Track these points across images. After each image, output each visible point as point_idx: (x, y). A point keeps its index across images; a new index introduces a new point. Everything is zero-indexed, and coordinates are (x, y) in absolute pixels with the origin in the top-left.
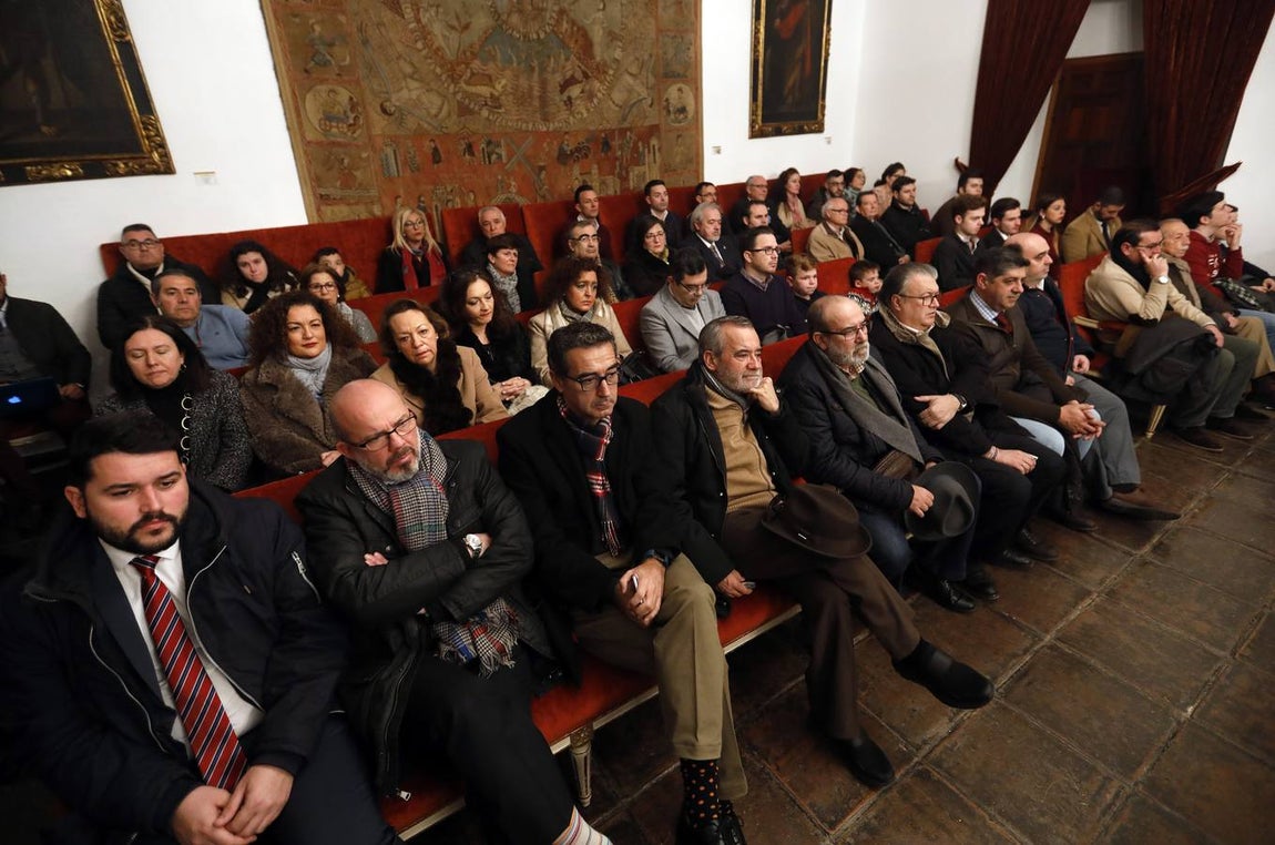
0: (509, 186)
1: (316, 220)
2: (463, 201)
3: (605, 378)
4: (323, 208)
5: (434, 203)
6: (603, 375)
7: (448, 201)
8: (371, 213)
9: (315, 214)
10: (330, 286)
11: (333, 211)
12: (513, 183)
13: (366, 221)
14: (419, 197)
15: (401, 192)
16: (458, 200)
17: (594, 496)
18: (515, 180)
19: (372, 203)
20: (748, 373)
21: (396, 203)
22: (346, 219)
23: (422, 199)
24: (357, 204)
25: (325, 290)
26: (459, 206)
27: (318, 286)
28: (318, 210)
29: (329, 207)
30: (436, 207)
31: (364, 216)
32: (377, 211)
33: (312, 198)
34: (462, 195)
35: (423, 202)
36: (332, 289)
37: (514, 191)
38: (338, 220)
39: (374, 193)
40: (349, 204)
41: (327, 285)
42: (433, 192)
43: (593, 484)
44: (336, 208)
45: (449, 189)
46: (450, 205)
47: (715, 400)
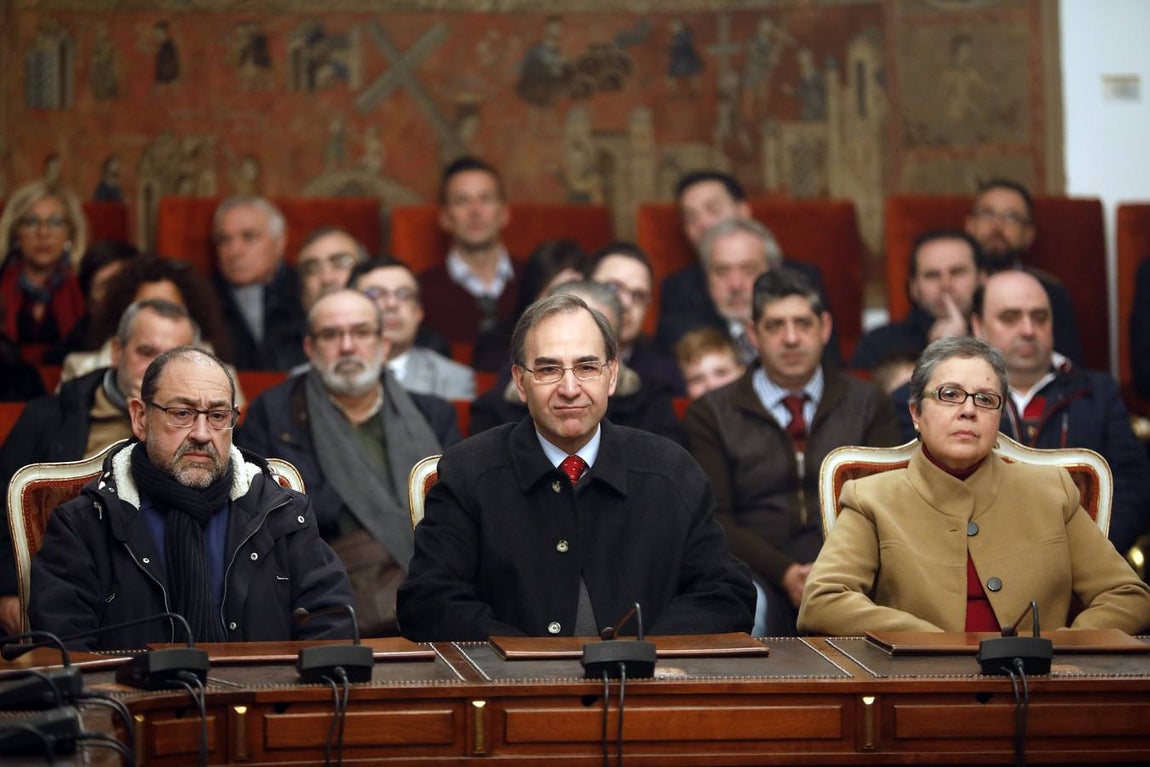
0: (359, 151)
5: (142, 183)
7: (182, 178)
12: (373, 144)
15: (62, 146)
18: (378, 138)
21: (45, 171)
23: (114, 166)
35: (116, 175)
37: (375, 165)
42: (145, 153)
45: (189, 145)
46: (186, 188)
47: (99, 408)
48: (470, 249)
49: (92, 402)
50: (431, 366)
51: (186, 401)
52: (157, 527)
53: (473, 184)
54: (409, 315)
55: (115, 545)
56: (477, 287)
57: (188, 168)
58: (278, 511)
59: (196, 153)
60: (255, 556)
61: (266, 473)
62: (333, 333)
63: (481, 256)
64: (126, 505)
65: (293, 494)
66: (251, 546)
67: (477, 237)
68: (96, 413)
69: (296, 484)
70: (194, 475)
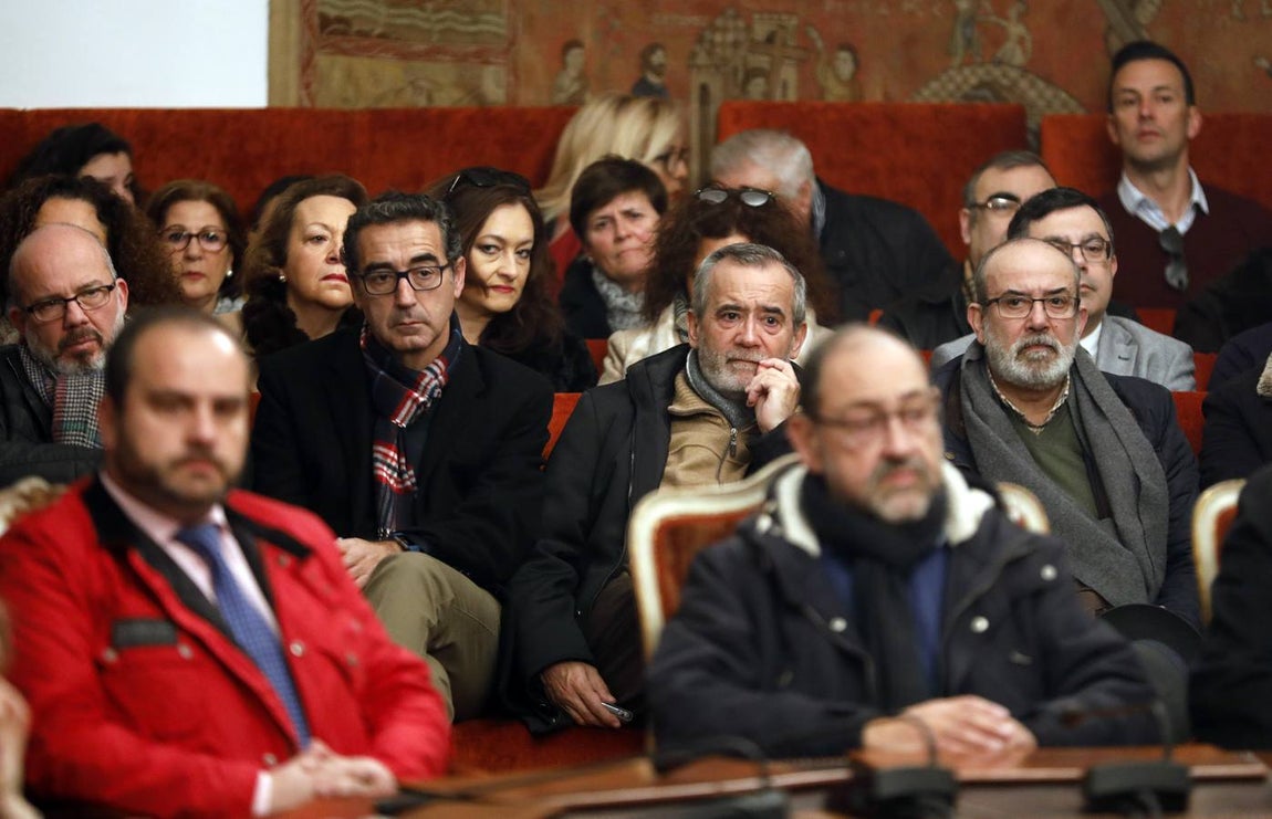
0: (998, 38)
1: (292, 100)
2: (807, 79)
3: (405, 275)
4: (322, 60)
5: (697, 79)
6: (403, 270)
7: (751, 74)
8: (474, 91)
9: (293, 75)
10: (212, 239)
11: (349, 75)
12: (1016, 29)
13: (444, 116)
14: (652, 48)
15: (587, 33)
16: (789, 73)
17: (375, 482)
18: (1023, 18)
19: (482, 57)
20: (737, 354)
21: (564, 65)
22: (385, 105)
23: (658, 58)
24: (431, 54)
25: (195, 249)
26: (792, 97)
27: (180, 235)
28: (307, 65)
29: (341, 60)
30: (704, 89)
31: (447, 98)
32: (494, 86)
33: (294, 23)
34: (806, 59)
35: (658, 71)
36: (215, 247)
37: (1019, 58)
38: (361, 105)
39: (495, 24)
40: (405, 56)
41: (204, 235)
42: (700, 40)
43: (377, 460)
44: (362, 65)
45: (761, 31)
46: (757, 88)
47: (682, 402)
48: (1145, 169)
49: (671, 394)
50: (1132, 341)
51: (866, 404)
52: (841, 580)
53: (1146, 76)
54: (1101, 272)
55: (786, 607)
56: (1156, 219)
57: (761, 61)
58: (1016, 563)
59: (770, 39)
60: (981, 624)
61: (1000, 507)
62: (1014, 299)
63: (1161, 178)
64: (797, 551)
65: (1035, 539)
66: (977, 610)
67: (1151, 150)
68: (676, 408)
69: (1036, 521)
70: (902, 504)
